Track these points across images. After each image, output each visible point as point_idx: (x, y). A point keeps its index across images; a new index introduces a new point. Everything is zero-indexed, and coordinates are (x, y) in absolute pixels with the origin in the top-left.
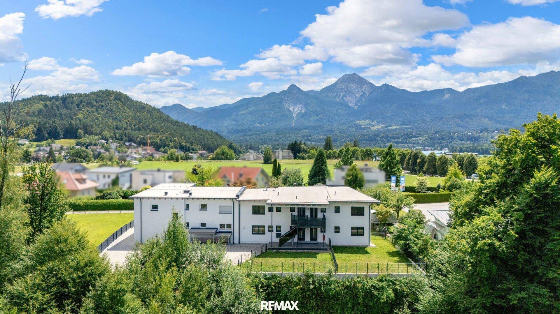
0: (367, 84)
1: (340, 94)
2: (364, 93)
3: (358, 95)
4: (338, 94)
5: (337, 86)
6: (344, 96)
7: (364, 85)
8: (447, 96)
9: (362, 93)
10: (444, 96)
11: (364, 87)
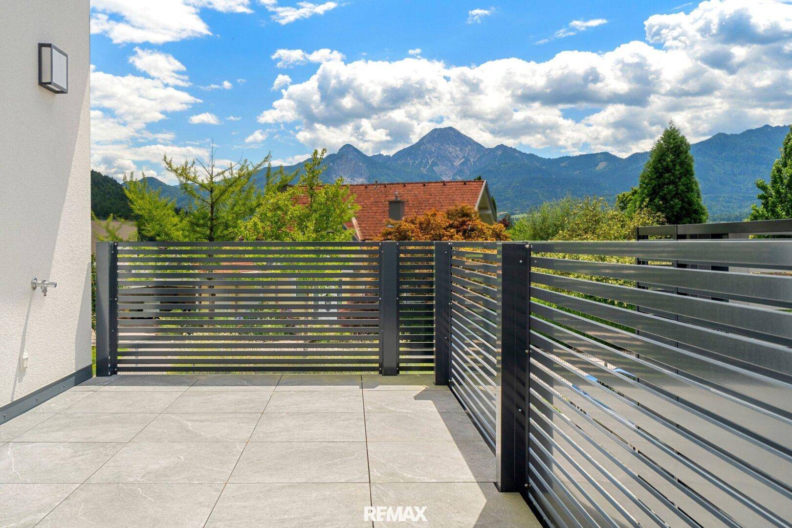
0: (471, 145)
1: (428, 160)
2: (467, 160)
3: (457, 163)
4: (424, 162)
5: (422, 147)
6: (434, 164)
7: (466, 146)
8: (602, 166)
9: (463, 160)
10: (597, 165)
11: (467, 149)
